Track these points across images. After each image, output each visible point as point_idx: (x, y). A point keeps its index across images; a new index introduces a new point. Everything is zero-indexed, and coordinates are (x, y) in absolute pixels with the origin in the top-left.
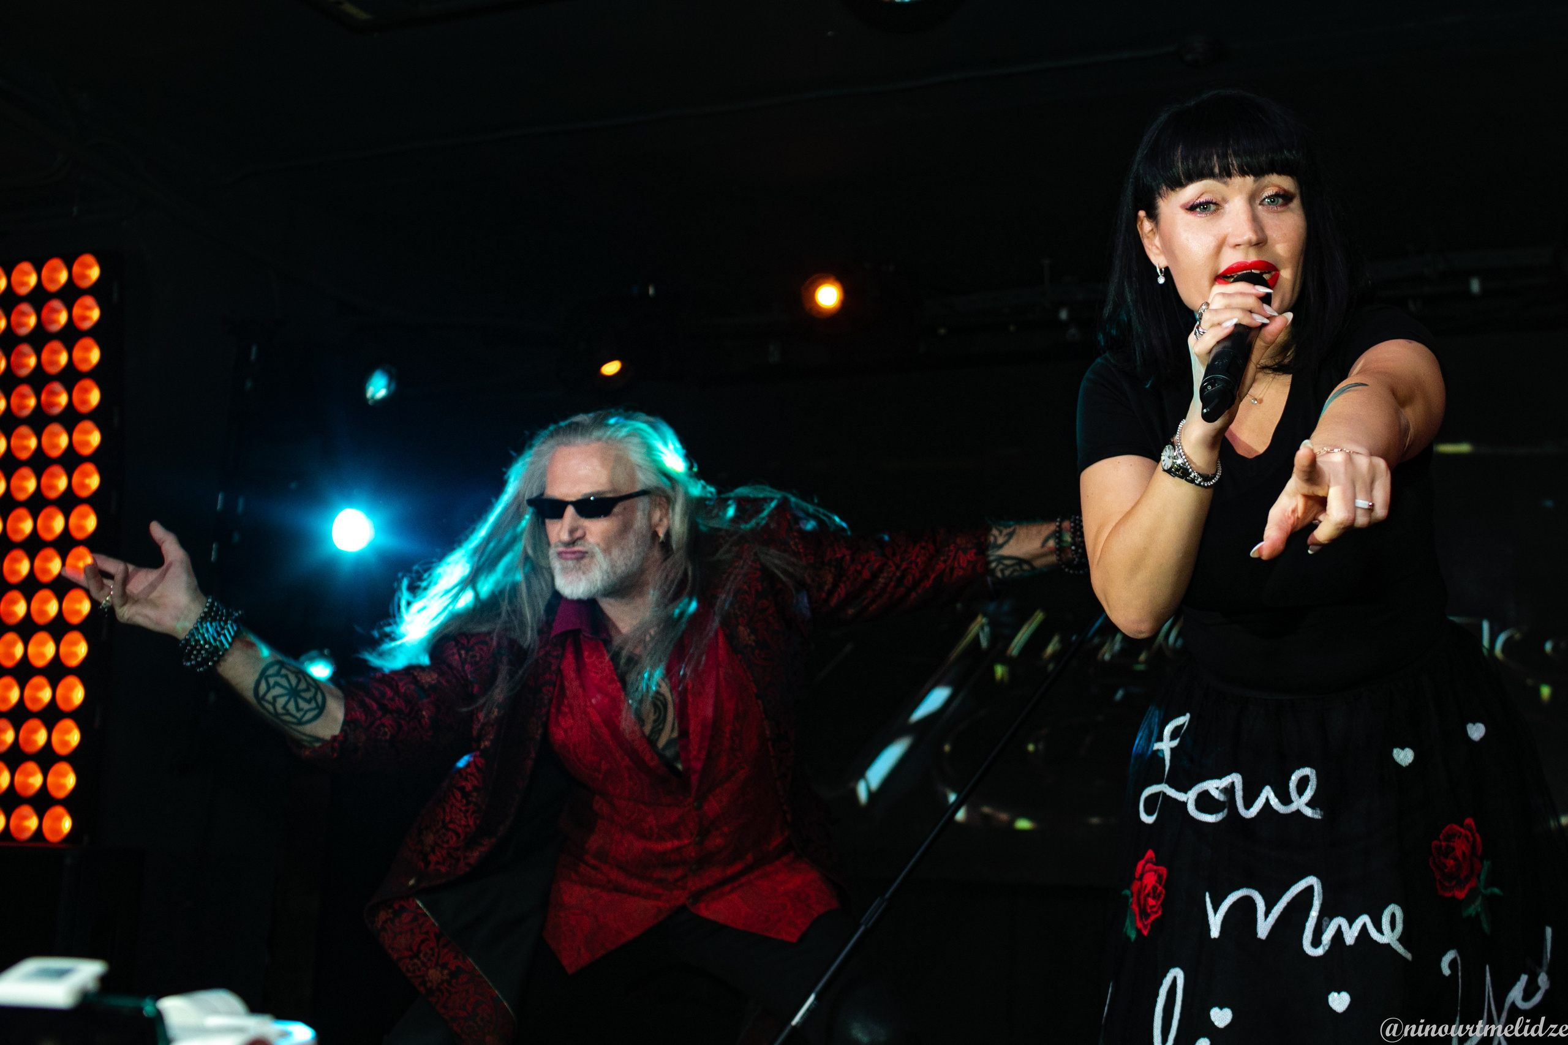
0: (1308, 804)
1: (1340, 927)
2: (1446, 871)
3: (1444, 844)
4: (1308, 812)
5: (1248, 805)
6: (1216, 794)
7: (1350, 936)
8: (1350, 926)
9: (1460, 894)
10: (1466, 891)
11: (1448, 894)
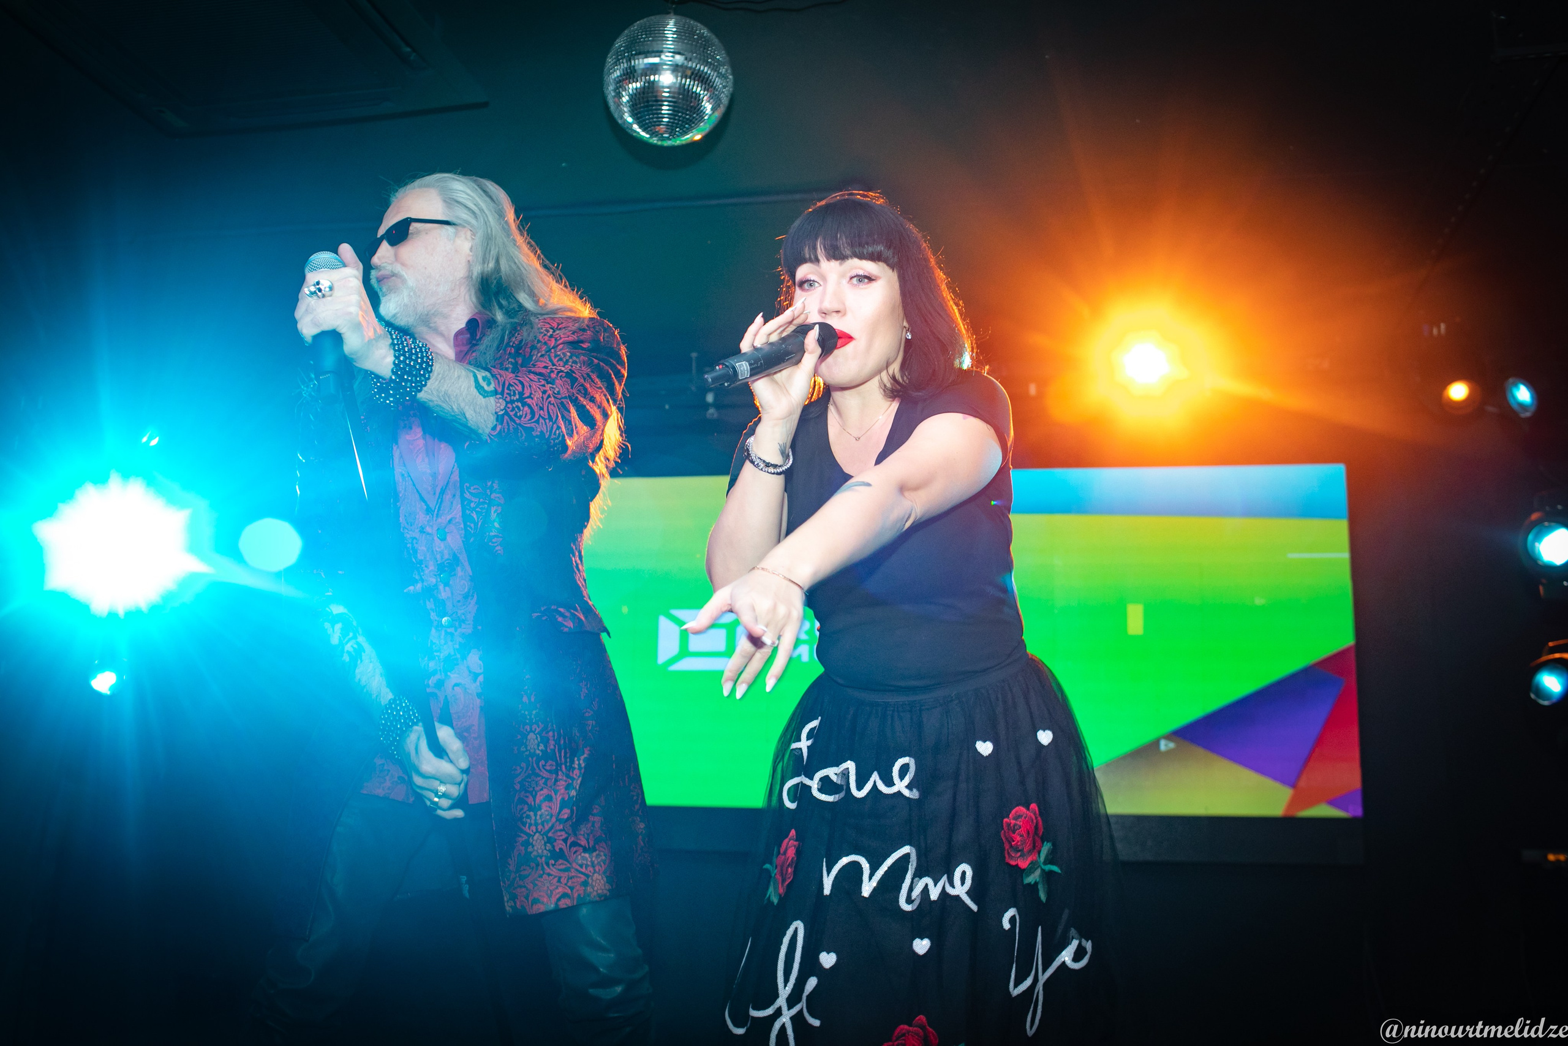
0: (907, 787)
1: (927, 885)
2: (1013, 843)
3: (1012, 821)
4: (906, 793)
5: (860, 787)
6: (834, 778)
7: (934, 894)
8: (935, 885)
9: (1024, 863)
10: (1028, 862)
11: (1013, 863)
